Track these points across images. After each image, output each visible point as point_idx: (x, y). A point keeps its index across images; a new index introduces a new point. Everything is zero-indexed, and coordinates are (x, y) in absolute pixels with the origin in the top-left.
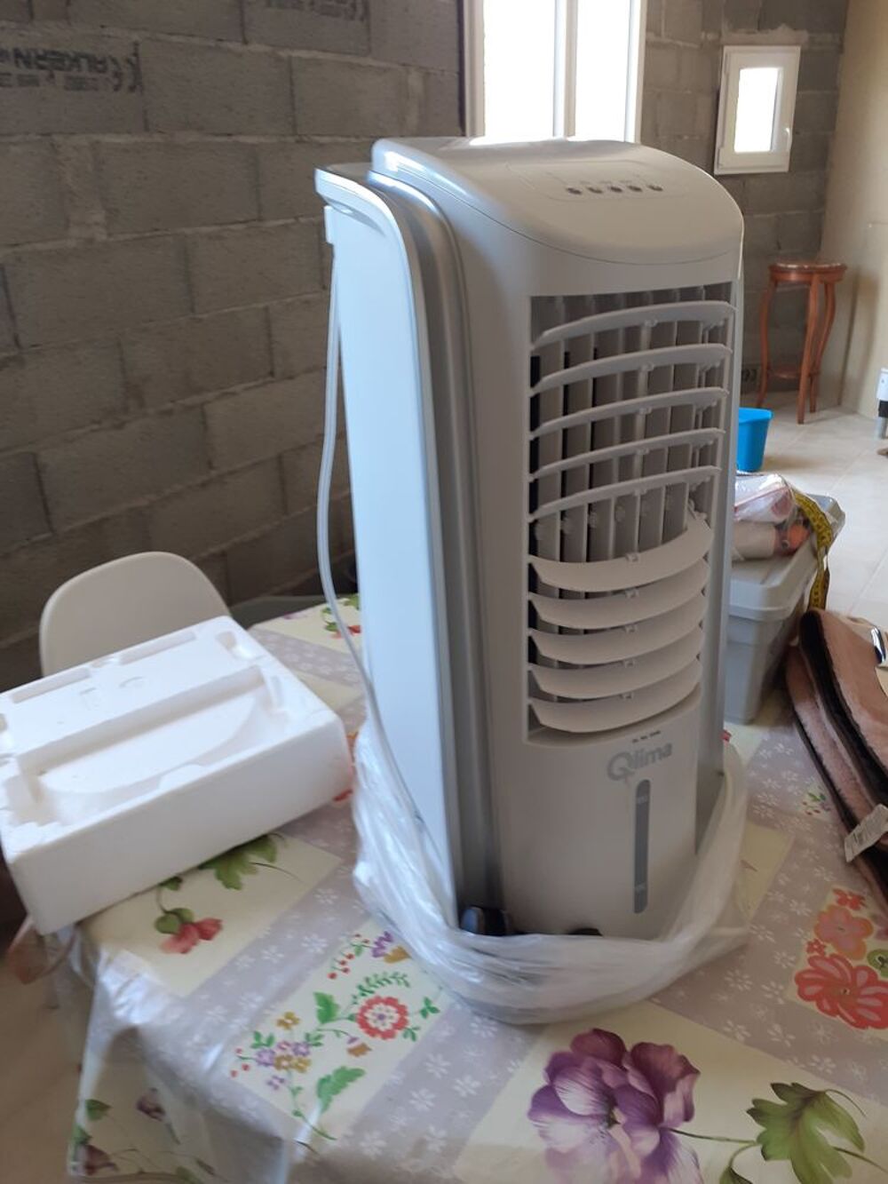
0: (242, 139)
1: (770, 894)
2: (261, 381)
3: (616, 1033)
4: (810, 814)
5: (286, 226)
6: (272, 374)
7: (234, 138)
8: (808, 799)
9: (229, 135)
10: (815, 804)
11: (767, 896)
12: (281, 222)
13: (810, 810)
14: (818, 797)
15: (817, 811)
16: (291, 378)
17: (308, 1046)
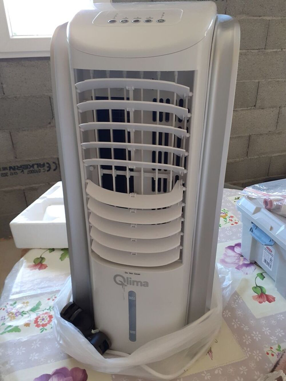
0: (265, 18)
1: (205, 372)
2: (249, 108)
3: (88, 377)
4: (268, 354)
5: (276, 52)
6: (255, 106)
7: (261, 18)
8: (275, 347)
9: (260, 16)
10: (277, 352)
11: (203, 372)
12: (274, 50)
13: (270, 353)
14: (281, 350)
15: (273, 355)
16: (263, 109)
17: (20, 314)
